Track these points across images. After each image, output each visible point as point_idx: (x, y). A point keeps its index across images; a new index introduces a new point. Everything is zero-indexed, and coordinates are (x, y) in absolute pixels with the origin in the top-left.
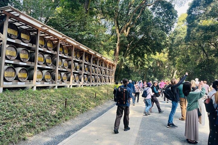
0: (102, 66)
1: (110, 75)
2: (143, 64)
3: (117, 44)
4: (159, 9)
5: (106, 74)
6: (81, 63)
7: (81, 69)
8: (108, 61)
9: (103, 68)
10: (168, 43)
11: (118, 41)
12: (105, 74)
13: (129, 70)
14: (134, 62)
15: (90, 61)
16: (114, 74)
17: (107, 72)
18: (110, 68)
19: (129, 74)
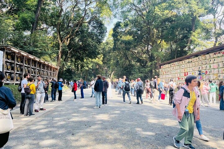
0: (48, 70)
1: (54, 77)
2: (82, 66)
3: (60, 51)
4: (94, 23)
5: (51, 76)
6: (35, 69)
7: (35, 73)
8: (53, 66)
9: (49, 71)
10: (100, 52)
11: (60, 49)
12: (47, 76)
13: (71, 72)
14: (75, 65)
15: (40, 67)
16: (57, 76)
17: (52, 74)
18: (54, 72)
19: (71, 75)
